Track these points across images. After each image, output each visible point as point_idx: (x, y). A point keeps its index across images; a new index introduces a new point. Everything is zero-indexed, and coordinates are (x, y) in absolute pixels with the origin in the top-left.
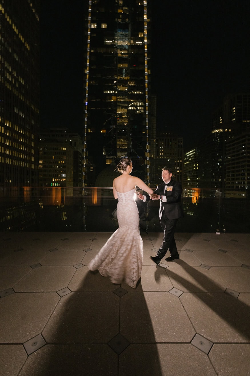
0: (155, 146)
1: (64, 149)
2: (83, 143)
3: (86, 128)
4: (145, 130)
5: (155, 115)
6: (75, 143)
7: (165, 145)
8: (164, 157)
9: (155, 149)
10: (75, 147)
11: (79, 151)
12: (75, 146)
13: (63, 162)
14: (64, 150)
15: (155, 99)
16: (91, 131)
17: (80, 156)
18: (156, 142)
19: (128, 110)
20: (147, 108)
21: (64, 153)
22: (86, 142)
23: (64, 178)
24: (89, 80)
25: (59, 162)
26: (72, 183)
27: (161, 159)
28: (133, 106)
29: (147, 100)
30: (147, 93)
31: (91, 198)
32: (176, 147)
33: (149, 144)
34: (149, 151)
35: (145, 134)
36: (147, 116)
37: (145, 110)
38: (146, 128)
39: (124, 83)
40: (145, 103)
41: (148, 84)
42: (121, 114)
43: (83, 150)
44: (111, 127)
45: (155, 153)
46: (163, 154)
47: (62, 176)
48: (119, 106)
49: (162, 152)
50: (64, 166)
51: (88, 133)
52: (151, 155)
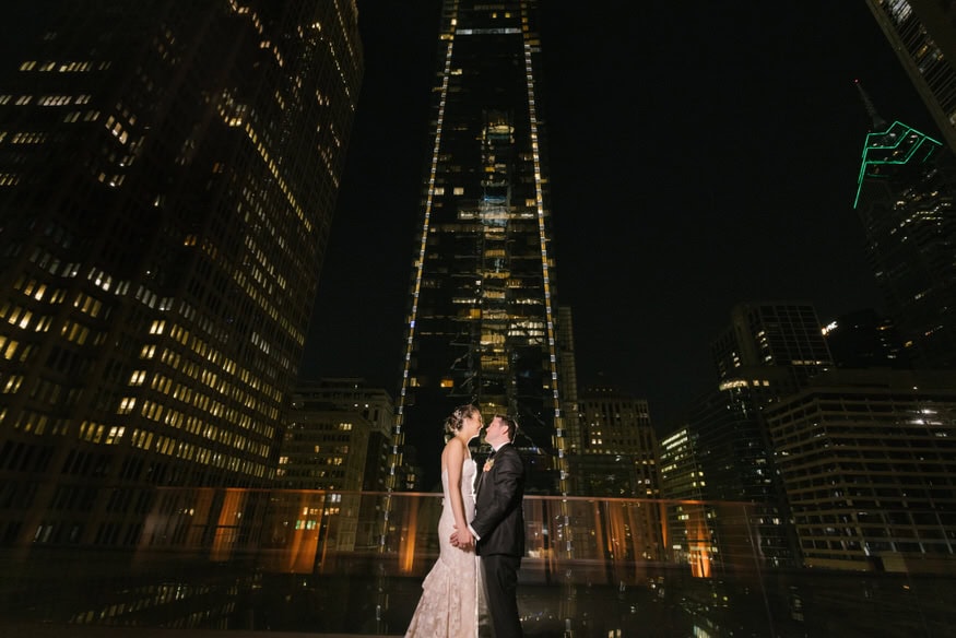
0: (577, 421)
1: (347, 427)
2: (396, 412)
3: (406, 376)
4: (550, 382)
5: (572, 348)
6: (376, 412)
7: (605, 419)
8: (604, 452)
9: (577, 427)
10: (375, 423)
11: (383, 431)
12: (376, 419)
13: (338, 461)
14: (347, 431)
15: (569, 313)
16: (417, 382)
17: (385, 446)
18: (579, 411)
19: (508, 338)
20: (551, 332)
21: (345, 437)
22: (404, 410)
23: (335, 505)
24: (422, 280)
25: (329, 461)
26: (356, 521)
27: (598, 455)
28: (519, 329)
29: (549, 317)
30: (548, 302)
31: (397, 559)
32: (633, 425)
33: (562, 414)
34: (563, 433)
35: (550, 391)
36: (552, 349)
37: (546, 337)
38: (551, 376)
39: (496, 284)
40: (546, 323)
41: (550, 285)
42: (491, 347)
43: (394, 429)
44: (467, 374)
45: (578, 440)
46: (600, 442)
47: (331, 498)
48: (486, 329)
49: (597, 438)
50: (339, 473)
51: (409, 389)
52: (568, 444)
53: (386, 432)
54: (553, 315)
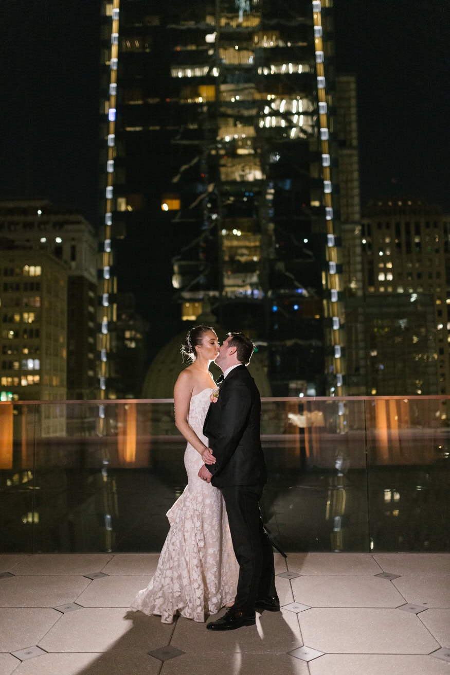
0: (358, 250)
1: (35, 271)
2: (101, 249)
3: (109, 196)
4: (321, 196)
5: (355, 142)
6: (73, 248)
7: (399, 245)
8: (395, 289)
9: (359, 259)
10: (73, 264)
11: (86, 274)
12: (73, 258)
13: (30, 318)
14: (35, 277)
15: (353, 86)
16: (127, 204)
17: (91, 294)
18: (363, 235)
19: (260, 131)
20: (324, 120)
21: (34, 285)
22: (112, 246)
23: (33, 372)
24: (120, 39)
25: (17, 318)
26: (64, 391)
27: (386, 295)
28: (275, 113)
29: (322, 94)
30: (320, 69)
31: (116, 443)
32: (437, 251)
33: (338, 243)
34: (339, 269)
35: (321, 211)
36: (325, 147)
37: (318, 124)
38: (322, 187)
39: (242, 38)
40: (315, 100)
41: (326, 38)
42: (234, 144)
43: (100, 273)
44: (200, 188)
45: (359, 275)
46: (390, 277)
47: (26, 365)
48: (226, 116)
49: (386, 271)
50: (33, 332)
51: (117, 215)
52: (345, 282)
53: (91, 275)
54: (329, 88)
